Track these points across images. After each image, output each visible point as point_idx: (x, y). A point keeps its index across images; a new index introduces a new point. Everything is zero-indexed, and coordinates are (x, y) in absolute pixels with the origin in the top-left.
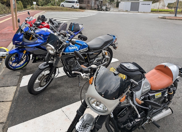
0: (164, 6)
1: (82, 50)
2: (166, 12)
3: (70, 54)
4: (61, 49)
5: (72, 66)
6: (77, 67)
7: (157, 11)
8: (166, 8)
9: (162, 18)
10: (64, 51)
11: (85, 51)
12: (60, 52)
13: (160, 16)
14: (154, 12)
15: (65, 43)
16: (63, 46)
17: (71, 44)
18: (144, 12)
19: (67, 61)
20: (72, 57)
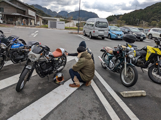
0: (74, 25)
1: (21, 47)
2: (75, 29)
3: (14, 49)
4: (9, 46)
5: (16, 56)
6: (19, 57)
7: (69, 29)
8: (75, 27)
9: (70, 33)
10: (11, 47)
11: (23, 48)
12: (8, 48)
13: (69, 32)
14: (67, 29)
15: (11, 43)
16: (10, 44)
17: (15, 43)
18: (60, 29)
19: (12, 53)
20: (15, 51)
